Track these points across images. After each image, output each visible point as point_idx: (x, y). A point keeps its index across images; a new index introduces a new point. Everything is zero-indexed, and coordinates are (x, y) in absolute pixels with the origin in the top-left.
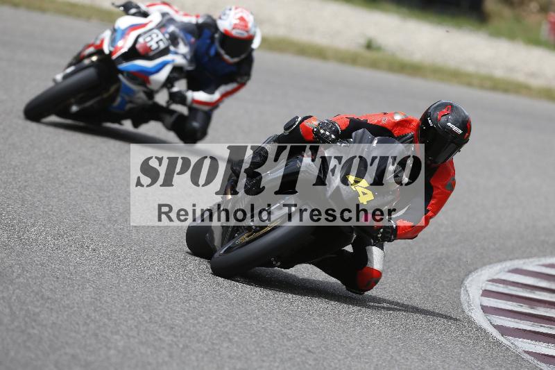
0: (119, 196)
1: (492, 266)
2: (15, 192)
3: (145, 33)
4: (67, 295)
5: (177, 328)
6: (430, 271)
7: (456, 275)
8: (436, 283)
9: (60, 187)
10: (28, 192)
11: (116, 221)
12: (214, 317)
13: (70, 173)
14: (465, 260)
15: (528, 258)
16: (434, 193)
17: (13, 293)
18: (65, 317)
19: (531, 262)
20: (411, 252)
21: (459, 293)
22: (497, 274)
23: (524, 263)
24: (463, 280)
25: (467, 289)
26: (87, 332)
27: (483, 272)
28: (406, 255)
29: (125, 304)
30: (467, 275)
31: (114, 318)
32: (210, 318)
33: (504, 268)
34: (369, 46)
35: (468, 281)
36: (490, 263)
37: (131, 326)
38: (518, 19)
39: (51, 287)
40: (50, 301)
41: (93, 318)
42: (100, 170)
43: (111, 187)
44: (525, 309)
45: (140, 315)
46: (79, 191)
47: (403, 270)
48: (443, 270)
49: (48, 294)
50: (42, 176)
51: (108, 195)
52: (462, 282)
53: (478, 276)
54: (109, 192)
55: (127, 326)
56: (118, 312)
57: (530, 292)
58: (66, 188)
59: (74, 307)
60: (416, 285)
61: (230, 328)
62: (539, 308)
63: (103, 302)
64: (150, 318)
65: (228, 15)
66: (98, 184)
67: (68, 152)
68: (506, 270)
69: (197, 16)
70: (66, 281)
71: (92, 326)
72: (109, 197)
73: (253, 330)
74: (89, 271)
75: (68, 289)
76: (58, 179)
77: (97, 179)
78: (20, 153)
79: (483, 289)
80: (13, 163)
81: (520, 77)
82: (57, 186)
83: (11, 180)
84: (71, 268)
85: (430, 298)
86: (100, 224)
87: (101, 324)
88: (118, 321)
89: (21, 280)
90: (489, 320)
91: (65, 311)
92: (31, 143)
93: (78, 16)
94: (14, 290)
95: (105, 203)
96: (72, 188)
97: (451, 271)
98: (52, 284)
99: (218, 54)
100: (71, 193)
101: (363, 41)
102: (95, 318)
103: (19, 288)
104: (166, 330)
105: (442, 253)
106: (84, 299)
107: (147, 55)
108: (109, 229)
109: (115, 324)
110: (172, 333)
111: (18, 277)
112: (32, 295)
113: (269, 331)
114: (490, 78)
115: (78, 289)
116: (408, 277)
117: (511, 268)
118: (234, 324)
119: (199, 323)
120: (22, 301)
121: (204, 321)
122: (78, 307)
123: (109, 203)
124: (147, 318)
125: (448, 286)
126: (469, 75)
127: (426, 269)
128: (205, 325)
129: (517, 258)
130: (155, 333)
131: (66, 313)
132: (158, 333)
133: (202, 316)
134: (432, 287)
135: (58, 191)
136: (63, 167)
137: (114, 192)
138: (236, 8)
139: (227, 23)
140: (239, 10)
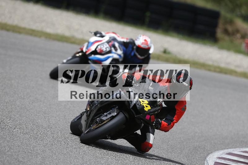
0: (53, 116)
2: (6, 114)
3: (101, 44)
4: (29, 160)
6: (191, 153)
7: (203, 155)
8: (194, 158)
9: (26, 112)
10: (12, 114)
13: (31, 105)
14: (207, 148)
15: (235, 148)
16: (176, 112)
17: (6, 159)
19: (236, 150)
20: (183, 144)
21: (204, 163)
22: (221, 155)
23: (233, 150)
24: (206, 157)
25: (208, 161)
27: (215, 154)
28: (181, 146)
30: (208, 155)
33: (224, 152)
34: (165, 52)
35: (208, 158)
36: (218, 150)
38: (232, 41)
39: (22, 156)
40: (22, 163)
42: (45, 104)
43: (49, 112)
46: (35, 114)
47: (179, 152)
48: (197, 153)
49: (21, 159)
50: (19, 107)
51: (48, 116)
53: (212, 156)
54: (48, 114)
57: (236, 163)
58: (29, 112)
60: (185, 159)
65: (139, 39)
66: (44, 111)
67: (30, 96)
68: (225, 153)
69: (127, 39)
70: (29, 154)
74: (39, 150)
75: (30, 157)
76: (26, 108)
77: (43, 109)
78: (9, 96)
79: (215, 161)
80: (6, 101)
81: (232, 67)
83: (5, 108)
84: (32, 148)
89: (9, 153)
92: (14, 92)
93: (36, 36)
94: (6, 158)
95: (46, 119)
96: (32, 112)
97: (200, 153)
98: (23, 155)
99: (135, 55)
100: (31, 115)
101: (162, 50)
103: (8, 157)
105: (197, 145)
106: (37, 162)
107: (101, 53)
108: (48, 131)
111: (8, 151)
112: (14, 160)
114: (219, 67)
115: (34, 157)
116: (181, 155)
117: (227, 153)
120: (10, 162)
125: (199, 160)
126: (209, 66)
127: (189, 152)
129: (230, 148)
134: (192, 160)
135: (26, 114)
136: (28, 103)
137: (51, 114)
138: (143, 36)
139: (139, 42)
140: (144, 36)
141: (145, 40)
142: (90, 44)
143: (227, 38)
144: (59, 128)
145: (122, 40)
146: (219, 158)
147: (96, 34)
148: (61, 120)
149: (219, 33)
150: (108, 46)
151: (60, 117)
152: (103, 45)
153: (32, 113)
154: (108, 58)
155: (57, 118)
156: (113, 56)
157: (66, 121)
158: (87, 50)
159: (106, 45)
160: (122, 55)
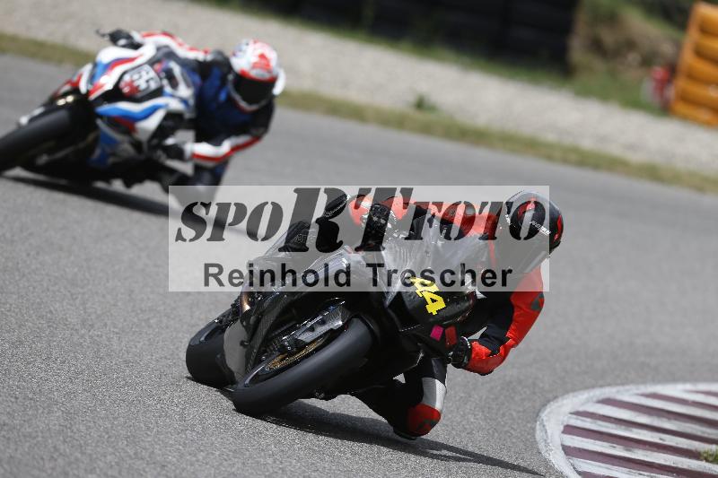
0: (97, 293)
1: (576, 394)
3: (133, 69)
4: (28, 421)
5: (169, 466)
6: (496, 399)
7: (530, 404)
8: (504, 415)
9: (20, 280)
11: (92, 326)
12: (217, 453)
13: (34, 261)
14: (541, 385)
15: (623, 384)
16: (515, 314)
18: (26, 450)
19: (628, 391)
21: (534, 429)
22: (583, 404)
23: (618, 392)
24: (539, 411)
25: (545, 423)
26: (53, 469)
27: (565, 402)
29: (104, 434)
30: (544, 406)
31: (89, 452)
32: (213, 454)
33: (592, 397)
34: (421, 104)
35: (546, 412)
36: (574, 390)
37: (110, 462)
38: (613, 74)
40: (6, 428)
41: (62, 451)
42: (72, 258)
43: (86, 282)
44: (619, 451)
45: (123, 449)
46: (45, 285)
47: (462, 397)
48: (513, 398)
51: (81, 290)
52: (537, 415)
53: (558, 406)
54: (82, 288)
55: (106, 463)
56: (94, 445)
57: (625, 430)
58: (28, 281)
59: (37, 436)
60: (478, 417)
61: (238, 468)
62: (636, 451)
63: (75, 430)
64: (135, 454)
65: (245, 52)
66: (69, 277)
67: (31, 234)
68: (595, 399)
69: (206, 52)
71: (61, 461)
72: (84, 294)
73: (268, 471)
75: (30, 413)
76: (18, 270)
77: (67, 270)
79: (565, 424)
81: (615, 150)
82: (17, 278)
85: (496, 434)
86: (72, 329)
87: (72, 459)
88: (94, 456)
90: (572, 465)
91: (26, 441)
95: (78, 302)
96: (35, 282)
97: (523, 400)
99: (230, 100)
100: (34, 288)
101: (412, 99)
102: (65, 450)
104: (155, 469)
105: (512, 375)
106: (50, 426)
107: (134, 97)
108: (82, 336)
109: (91, 460)
110: (164, 472)
113: (289, 473)
114: (575, 150)
115: (43, 412)
116: (468, 407)
117: (601, 398)
118: (244, 463)
119: (198, 461)
121: (204, 458)
122: (43, 437)
123: (84, 303)
124: (131, 453)
125: (519, 418)
127: (491, 396)
128: (207, 464)
129: (609, 385)
130: (142, 472)
131: (28, 444)
132: (146, 472)
133: (202, 451)
134: (499, 419)
135: (18, 285)
136: (24, 255)
137: (90, 287)
138: (255, 42)
139: (244, 61)
140: (258, 45)
141: (262, 56)
142: (98, 70)
143: (599, 65)
144: (115, 327)
145: (192, 55)
146: (578, 414)
147: (114, 38)
148: (119, 304)
149: (578, 50)
150: (152, 74)
151: (117, 295)
152: (139, 73)
153: (35, 284)
154: (154, 110)
155: (109, 297)
156: (166, 105)
157: (134, 306)
158: (90, 87)
159: (147, 73)
160: (192, 102)
